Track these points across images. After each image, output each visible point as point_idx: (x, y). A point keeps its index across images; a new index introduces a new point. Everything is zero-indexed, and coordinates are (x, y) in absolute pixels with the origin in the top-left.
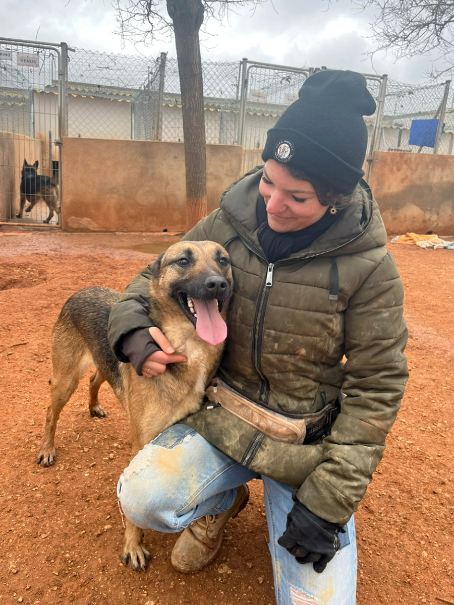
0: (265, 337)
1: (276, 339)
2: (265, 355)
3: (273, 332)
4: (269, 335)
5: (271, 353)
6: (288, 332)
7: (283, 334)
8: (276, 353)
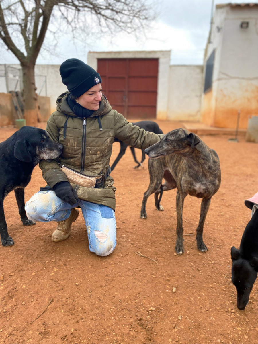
0: (86, 150)
1: (90, 150)
2: (86, 156)
3: (89, 148)
4: (88, 149)
5: (88, 155)
6: (94, 146)
7: (93, 147)
8: (90, 155)
